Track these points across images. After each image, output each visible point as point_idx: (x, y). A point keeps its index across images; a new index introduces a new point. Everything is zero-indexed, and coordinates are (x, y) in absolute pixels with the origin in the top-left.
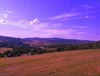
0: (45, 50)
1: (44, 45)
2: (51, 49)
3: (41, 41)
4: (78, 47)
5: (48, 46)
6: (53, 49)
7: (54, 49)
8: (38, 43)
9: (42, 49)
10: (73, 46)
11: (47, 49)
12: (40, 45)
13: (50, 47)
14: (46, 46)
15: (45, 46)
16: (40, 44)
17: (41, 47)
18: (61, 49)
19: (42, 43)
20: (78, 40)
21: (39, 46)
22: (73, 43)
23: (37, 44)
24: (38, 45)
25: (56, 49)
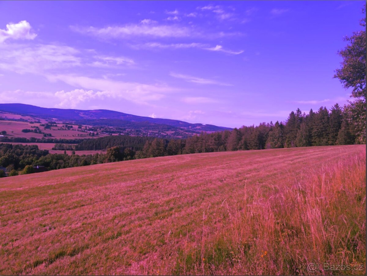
0: (59, 158)
1: (58, 135)
2: (87, 153)
3: (44, 122)
4: (184, 146)
5: (74, 142)
6: (93, 153)
7: (99, 152)
8: (29, 126)
9: (46, 153)
10: (167, 142)
11: (69, 153)
12: (40, 137)
13: (81, 145)
14: (68, 142)
15: (62, 141)
16: (37, 131)
17: (42, 147)
18: (126, 151)
19: (48, 127)
20: (186, 124)
21: (33, 140)
22: (169, 132)
23: (26, 131)
24: (28, 136)
25: (106, 153)
